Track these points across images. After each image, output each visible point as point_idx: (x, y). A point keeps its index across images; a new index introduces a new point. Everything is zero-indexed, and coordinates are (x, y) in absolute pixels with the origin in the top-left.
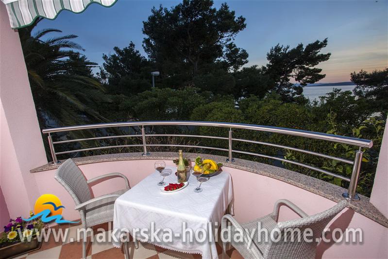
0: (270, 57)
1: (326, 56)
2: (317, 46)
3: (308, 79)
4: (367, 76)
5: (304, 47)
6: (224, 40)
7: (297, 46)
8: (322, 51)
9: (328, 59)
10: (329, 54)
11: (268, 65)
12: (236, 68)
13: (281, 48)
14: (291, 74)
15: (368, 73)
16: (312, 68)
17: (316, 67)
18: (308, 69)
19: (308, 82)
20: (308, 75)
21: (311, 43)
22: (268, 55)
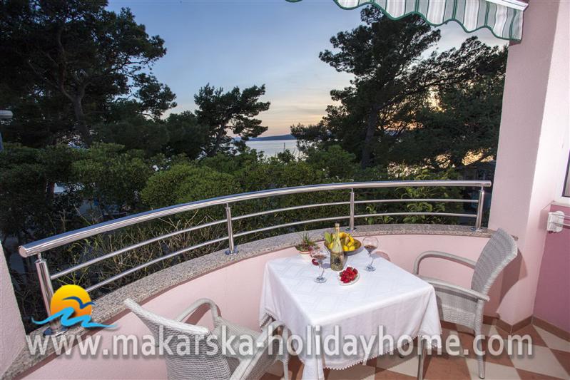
0: (198, 100)
1: (266, 105)
2: (254, 92)
3: (250, 132)
4: (305, 130)
5: (241, 92)
6: (129, 68)
7: (233, 89)
8: (261, 99)
9: (268, 108)
10: (269, 103)
11: (197, 112)
12: (158, 113)
13: (213, 90)
14: (228, 125)
15: (305, 127)
16: (251, 118)
17: (255, 117)
18: (246, 119)
19: (250, 135)
20: (250, 127)
21: (248, 88)
22: (196, 97)
